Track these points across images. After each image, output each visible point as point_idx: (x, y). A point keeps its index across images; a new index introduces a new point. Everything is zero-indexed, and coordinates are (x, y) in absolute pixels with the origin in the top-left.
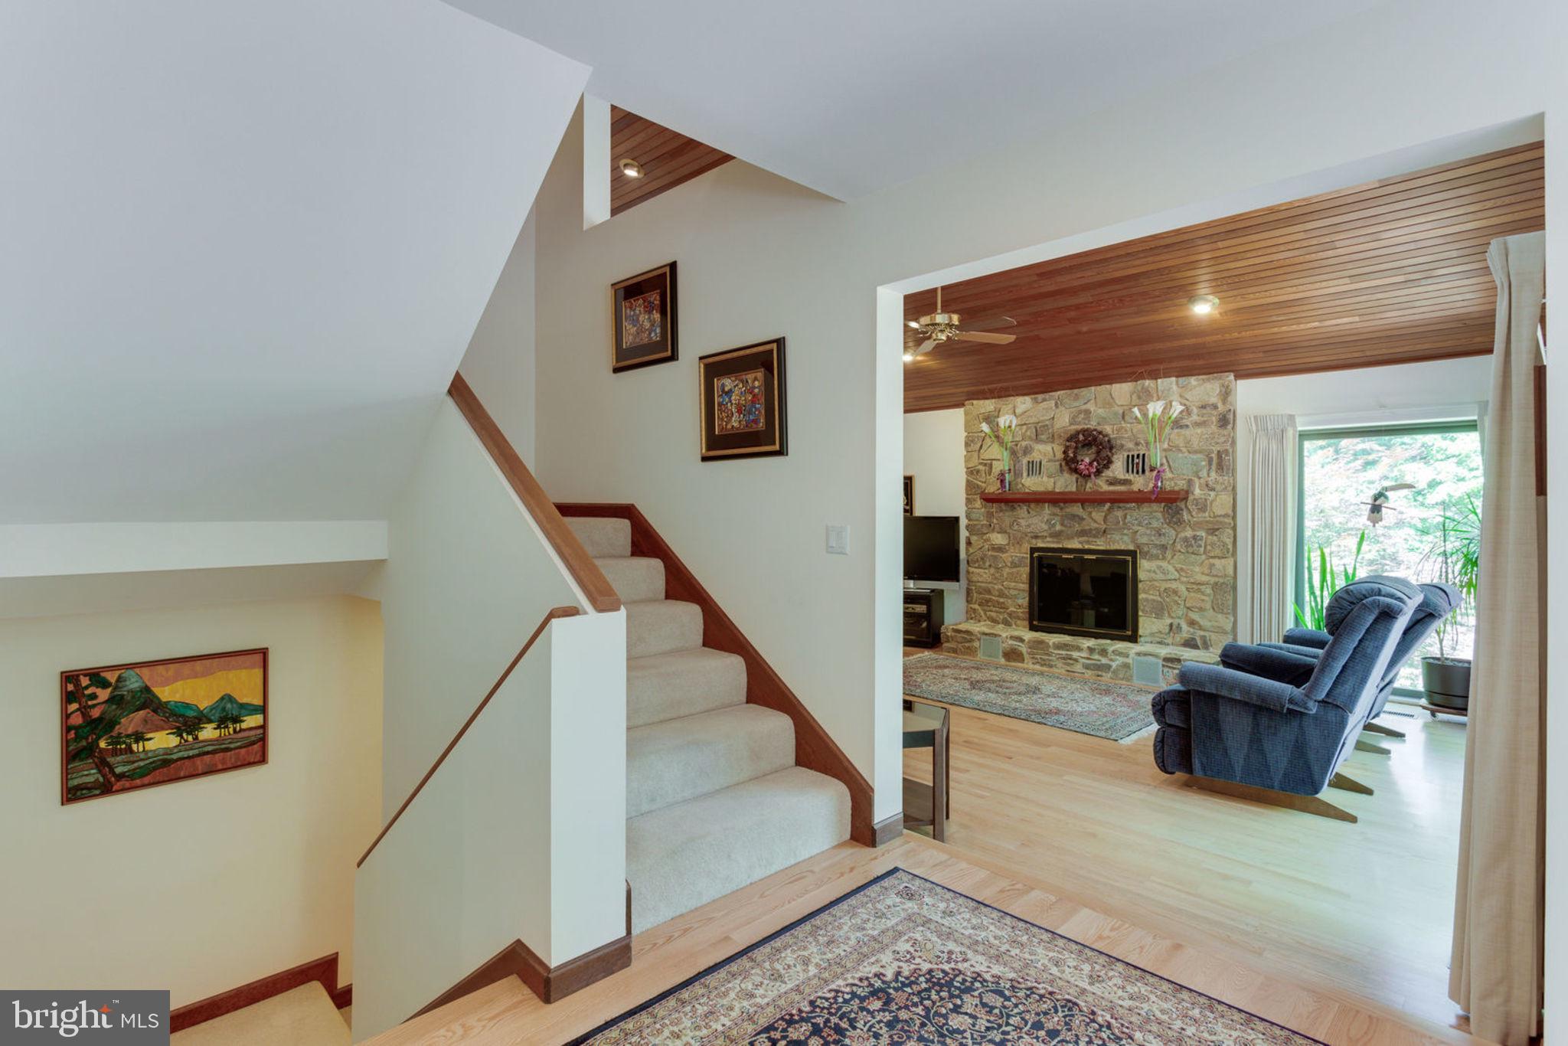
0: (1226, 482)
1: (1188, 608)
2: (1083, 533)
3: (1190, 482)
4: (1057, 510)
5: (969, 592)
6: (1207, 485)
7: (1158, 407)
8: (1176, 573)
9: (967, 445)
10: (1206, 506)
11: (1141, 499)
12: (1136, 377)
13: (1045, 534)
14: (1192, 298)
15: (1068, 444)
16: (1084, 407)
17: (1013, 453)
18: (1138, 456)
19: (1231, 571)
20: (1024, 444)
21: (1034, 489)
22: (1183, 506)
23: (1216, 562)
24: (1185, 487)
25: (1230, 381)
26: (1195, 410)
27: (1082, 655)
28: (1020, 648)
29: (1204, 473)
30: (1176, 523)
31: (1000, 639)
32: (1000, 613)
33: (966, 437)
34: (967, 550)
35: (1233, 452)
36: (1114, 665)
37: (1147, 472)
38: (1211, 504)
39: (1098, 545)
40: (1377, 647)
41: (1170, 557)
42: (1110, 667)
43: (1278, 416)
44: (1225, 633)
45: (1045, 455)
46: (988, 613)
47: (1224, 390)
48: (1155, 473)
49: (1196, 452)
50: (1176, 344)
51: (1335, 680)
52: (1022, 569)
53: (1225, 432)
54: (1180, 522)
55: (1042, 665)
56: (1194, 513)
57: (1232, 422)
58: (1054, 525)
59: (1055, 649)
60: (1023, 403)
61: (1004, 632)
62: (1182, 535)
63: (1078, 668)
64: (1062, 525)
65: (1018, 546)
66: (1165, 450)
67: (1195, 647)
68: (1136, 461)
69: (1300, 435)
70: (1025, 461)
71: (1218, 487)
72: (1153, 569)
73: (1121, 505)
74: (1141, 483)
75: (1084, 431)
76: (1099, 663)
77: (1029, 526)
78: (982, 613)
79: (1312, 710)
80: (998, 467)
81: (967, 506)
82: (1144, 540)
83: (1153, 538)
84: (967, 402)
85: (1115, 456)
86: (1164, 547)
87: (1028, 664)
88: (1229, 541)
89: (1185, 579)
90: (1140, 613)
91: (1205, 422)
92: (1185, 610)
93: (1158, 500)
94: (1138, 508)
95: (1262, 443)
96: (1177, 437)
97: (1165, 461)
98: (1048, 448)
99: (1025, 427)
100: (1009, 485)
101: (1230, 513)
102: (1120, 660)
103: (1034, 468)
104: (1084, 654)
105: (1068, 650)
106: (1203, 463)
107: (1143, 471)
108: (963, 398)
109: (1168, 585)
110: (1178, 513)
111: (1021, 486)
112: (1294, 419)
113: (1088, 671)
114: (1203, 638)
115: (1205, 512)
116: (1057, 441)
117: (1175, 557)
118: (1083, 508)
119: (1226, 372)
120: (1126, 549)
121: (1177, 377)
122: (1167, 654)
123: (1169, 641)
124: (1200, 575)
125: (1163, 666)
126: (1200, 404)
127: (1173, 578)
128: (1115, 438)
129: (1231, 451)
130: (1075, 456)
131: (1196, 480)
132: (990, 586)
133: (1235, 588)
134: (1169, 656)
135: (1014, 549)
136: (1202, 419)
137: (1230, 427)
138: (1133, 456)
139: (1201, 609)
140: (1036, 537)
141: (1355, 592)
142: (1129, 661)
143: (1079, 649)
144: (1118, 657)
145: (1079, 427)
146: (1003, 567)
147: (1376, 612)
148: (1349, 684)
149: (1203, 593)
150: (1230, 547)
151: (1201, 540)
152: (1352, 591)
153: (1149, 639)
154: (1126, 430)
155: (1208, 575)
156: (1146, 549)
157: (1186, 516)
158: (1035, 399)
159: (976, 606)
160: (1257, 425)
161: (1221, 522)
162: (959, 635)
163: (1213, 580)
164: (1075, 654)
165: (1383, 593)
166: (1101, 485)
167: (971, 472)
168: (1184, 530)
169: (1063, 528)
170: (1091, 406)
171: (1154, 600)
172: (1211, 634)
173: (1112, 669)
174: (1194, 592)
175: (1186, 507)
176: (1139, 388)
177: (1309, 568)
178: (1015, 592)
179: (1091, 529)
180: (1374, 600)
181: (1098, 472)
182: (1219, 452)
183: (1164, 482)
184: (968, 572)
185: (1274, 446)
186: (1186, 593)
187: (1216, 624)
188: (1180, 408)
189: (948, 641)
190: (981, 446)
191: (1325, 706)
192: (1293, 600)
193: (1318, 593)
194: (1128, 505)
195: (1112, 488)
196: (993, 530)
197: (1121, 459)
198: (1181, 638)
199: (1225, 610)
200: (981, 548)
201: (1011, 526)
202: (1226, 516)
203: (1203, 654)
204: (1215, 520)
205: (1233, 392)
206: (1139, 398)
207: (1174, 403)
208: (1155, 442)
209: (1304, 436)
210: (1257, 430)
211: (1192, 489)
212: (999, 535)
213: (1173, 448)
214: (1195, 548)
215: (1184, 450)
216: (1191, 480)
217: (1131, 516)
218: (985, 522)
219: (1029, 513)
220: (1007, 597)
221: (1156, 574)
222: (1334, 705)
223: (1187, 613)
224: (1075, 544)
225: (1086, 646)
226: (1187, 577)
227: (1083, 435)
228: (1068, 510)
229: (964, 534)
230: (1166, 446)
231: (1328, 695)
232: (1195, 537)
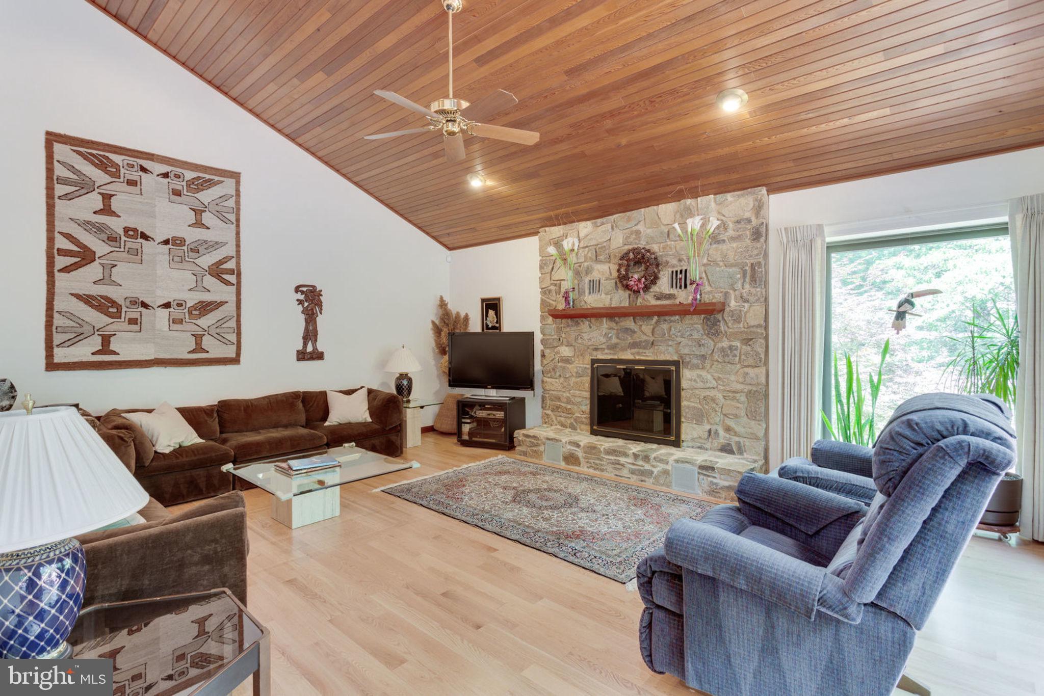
0: (759, 293)
1: (725, 415)
2: (634, 345)
3: (726, 294)
4: (613, 325)
5: (543, 399)
6: (741, 297)
7: (696, 222)
8: (714, 382)
9: (541, 268)
10: (740, 317)
11: (683, 311)
12: (679, 196)
13: (603, 346)
14: (721, 93)
15: (620, 262)
16: (635, 228)
17: (577, 273)
18: (681, 271)
19: (763, 380)
20: (586, 264)
21: (594, 305)
22: (721, 319)
23: (749, 370)
24: (722, 300)
25: (763, 195)
26: (731, 225)
27: (629, 461)
28: (576, 453)
29: (738, 286)
30: (714, 334)
31: (560, 444)
32: (569, 418)
33: (541, 260)
34: (542, 362)
35: (765, 264)
36: (656, 471)
37: (688, 286)
38: (745, 316)
39: (647, 356)
40: (963, 523)
41: (709, 366)
42: (652, 472)
43: (807, 226)
44: (757, 438)
45: (603, 274)
46: (558, 418)
47: (757, 204)
48: (694, 286)
49: (731, 266)
50: (711, 155)
51: (892, 573)
52: (585, 378)
53: (758, 245)
54: (717, 333)
55: (595, 469)
56: (730, 325)
57: (764, 235)
58: (611, 337)
59: (606, 454)
60: (585, 227)
61: (566, 436)
62: (720, 345)
63: (625, 472)
64: (618, 338)
65: (581, 358)
66: (704, 265)
67: (731, 452)
68: (679, 276)
69: (828, 247)
70: (587, 280)
71: (752, 299)
72: (694, 378)
73: (667, 318)
74: (684, 297)
75: (634, 250)
76: (642, 468)
77: (590, 339)
78: (554, 418)
79: (854, 620)
80: (566, 286)
81: (541, 322)
82: (686, 351)
83: (694, 349)
84: (541, 230)
85: (662, 273)
86: (703, 357)
87: (584, 469)
88: (761, 351)
89: (722, 388)
90: (683, 420)
91: (739, 236)
92: (722, 416)
93: (697, 312)
94: (681, 321)
95: (792, 254)
96: (715, 252)
97: (704, 275)
98: (604, 268)
99: (587, 249)
100: (573, 302)
101: (762, 322)
102: (661, 467)
103: (595, 286)
104: (630, 460)
105: (616, 456)
106: (739, 276)
107: (686, 287)
108: (538, 226)
109: (707, 393)
110: (717, 325)
111: (583, 303)
112: (823, 227)
113: (633, 476)
114: (738, 443)
115: (739, 322)
116: (613, 260)
117: (713, 367)
118: (635, 322)
119: (759, 186)
120: (671, 359)
121: (715, 194)
122: (703, 461)
123: (708, 446)
124: (735, 383)
125: (699, 473)
126: (736, 219)
127: (711, 386)
128: (661, 256)
129: (763, 263)
130: (627, 274)
131: (731, 292)
132: (560, 393)
133: (767, 396)
134: (703, 464)
135: (579, 361)
136: (738, 233)
137: (762, 240)
138: (677, 272)
139: (736, 416)
140: (596, 349)
141: (923, 425)
142: (669, 467)
143: (625, 455)
144: (658, 464)
145: (630, 247)
146: (570, 377)
147: (963, 463)
148: (916, 581)
149: (738, 401)
150: (763, 356)
151: (736, 349)
152: (917, 424)
153: (690, 444)
154: (670, 248)
155: (742, 383)
156: (688, 359)
157: (723, 327)
158: (595, 223)
159: (549, 412)
160: (787, 237)
161: (754, 333)
162: (528, 440)
163: (747, 388)
164: (622, 460)
165: (972, 429)
166: (649, 300)
167: (545, 291)
168: (720, 341)
169: (618, 341)
170: (641, 227)
171: (694, 407)
172: (745, 440)
173: (654, 475)
174: (730, 399)
175: (723, 318)
176: (682, 206)
177: (836, 375)
178: (579, 400)
179: (641, 341)
180: (960, 443)
181: (647, 288)
182: (752, 264)
183: (703, 295)
184: (543, 381)
185: (803, 256)
186: (723, 400)
187: (750, 430)
188: (717, 223)
189: (520, 445)
190: (553, 269)
191: (875, 613)
192: (821, 408)
193: (845, 401)
194: (673, 318)
195: (659, 303)
196: (562, 344)
197: (667, 275)
198: (718, 444)
199: (758, 418)
200: (553, 360)
201: (576, 339)
202: (759, 326)
203: (736, 460)
204: (749, 330)
205: (765, 207)
206: (682, 216)
207: (711, 218)
208: (694, 256)
209: (832, 248)
210: (788, 241)
211: (728, 301)
212: (567, 348)
213: (712, 263)
214: (730, 357)
215: (721, 264)
216: (727, 292)
217: (675, 328)
218: (556, 337)
219: (590, 327)
220: (573, 404)
221: (697, 382)
222: (889, 612)
223: (724, 420)
224: (628, 355)
225: (631, 452)
226: (723, 385)
227: (633, 253)
228: (622, 324)
229: (538, 347)
230: (705, 261)
231: (880, 595)
232: (730, 348)
